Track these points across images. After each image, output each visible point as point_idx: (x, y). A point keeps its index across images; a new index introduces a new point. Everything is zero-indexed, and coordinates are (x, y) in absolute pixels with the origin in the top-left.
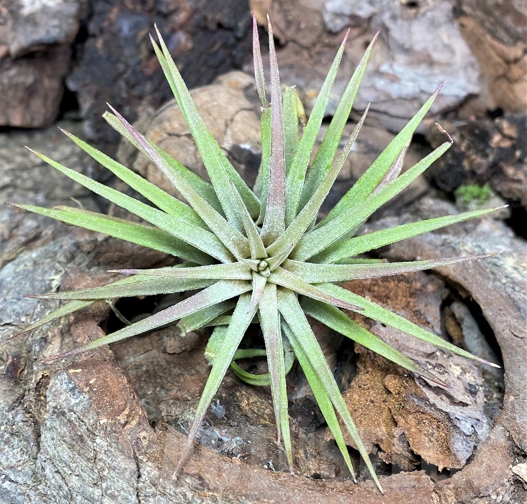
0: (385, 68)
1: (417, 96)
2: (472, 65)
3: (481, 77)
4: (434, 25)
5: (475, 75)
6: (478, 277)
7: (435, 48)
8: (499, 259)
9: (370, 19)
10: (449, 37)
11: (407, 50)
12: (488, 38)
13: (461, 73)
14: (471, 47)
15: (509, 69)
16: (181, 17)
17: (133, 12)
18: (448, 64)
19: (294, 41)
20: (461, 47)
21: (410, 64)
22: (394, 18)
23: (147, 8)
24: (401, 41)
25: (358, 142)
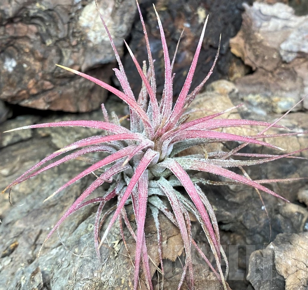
16: (187, 42)
25: (304, 128)
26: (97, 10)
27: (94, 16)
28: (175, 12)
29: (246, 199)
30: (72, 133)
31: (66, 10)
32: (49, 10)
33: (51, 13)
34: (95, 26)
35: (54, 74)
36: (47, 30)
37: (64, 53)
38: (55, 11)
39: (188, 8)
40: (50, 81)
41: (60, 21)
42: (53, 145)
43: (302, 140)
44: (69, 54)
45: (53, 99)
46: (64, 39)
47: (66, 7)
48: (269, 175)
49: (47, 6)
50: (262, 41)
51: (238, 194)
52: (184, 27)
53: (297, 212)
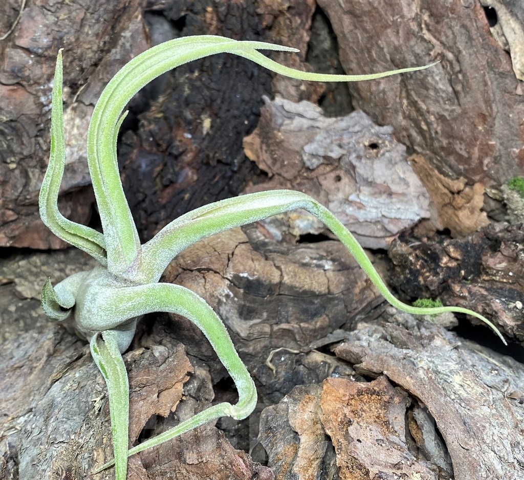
0: (352, 197)
1: (379, 219)
2: (424, 195)
3: (431, 204)
4: (391, 163)
5: (426, 203)
6: (433, 392)
7: (393, 182)
8: (449, 376)
9: (340, 159)
10: (404, 173)
11: (370, 184)
12: (436, 172)
13: (415, 202)
14: (421, 180)
15: (454, 199)
16: (188, 157)
17: (150, 153)
18: (404, 195)
19: (279, 175)
20: (414, 180)
21: (373, 194)
22: (359, 157)
23: (161, 150)
24: (365, 176)
25: (333, 260)
26: (73, 119)
27: (68, 128)
28: (173, 120)
29: (262, 349)
30: (42, 278)
31: (33, 120)
32: (12, 121)
33: (13, 124)
34: (70, 140)
35: (18, 201)
36: (9, 146)
37: (31, 175)
38: (19, 122)
39: (188, 115)
40: (13, 210)
41: (25, 134)
42: (17, 294)
43: (330, 274)
44: (37, 175)
45: (17, 233)
46: (30, 157)
47: (32, 117)
48: (290, 319)
49: (8, 116)
51: (251, 343)
52: (184, 138)
53: (322, 361)
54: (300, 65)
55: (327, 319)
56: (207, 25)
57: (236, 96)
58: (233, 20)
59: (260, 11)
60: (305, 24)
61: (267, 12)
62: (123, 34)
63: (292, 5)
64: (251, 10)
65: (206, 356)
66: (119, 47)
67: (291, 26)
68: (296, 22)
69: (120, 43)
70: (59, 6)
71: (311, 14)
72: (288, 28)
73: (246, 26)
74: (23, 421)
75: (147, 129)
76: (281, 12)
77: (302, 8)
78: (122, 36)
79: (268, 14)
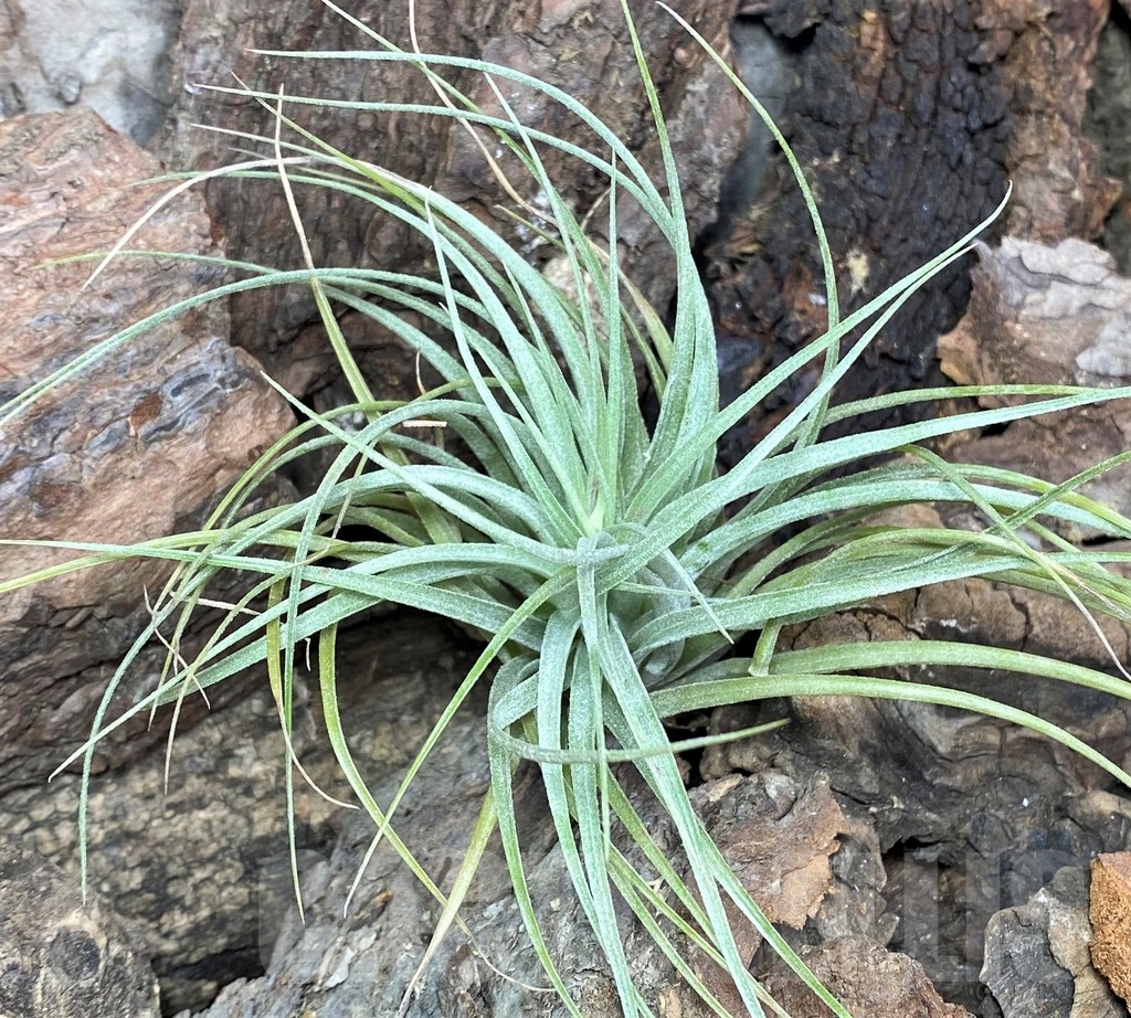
28: (785, 262)
29: (980, 781)
50: (1026, 344)
51: (959, 768)
52: (811, 304)
53: (1114, 813)
54: (1071, 144)
55: (1123, 720)
56: (862, 51)
57: (921, 208)
58: (923, 41)
59: (982, 21)
60: (1082, 52)
61: (999, 25)
62: (690, 87)
63: (1058, 9)
64: (963, 18)
65: (868, 795)
66: (681, 116)
67: (1054, 56)
68: (1064, 47)
69: (684, 105)
70: (561, 32)
71: (1098, 28)
72: (1045, 61)
73: (950, 54)
74: (495, 913)
75: (729, 283)
76: (1032, 25)
77: (1078, 14)
78: (689, 91)
79: (1003, 28)
